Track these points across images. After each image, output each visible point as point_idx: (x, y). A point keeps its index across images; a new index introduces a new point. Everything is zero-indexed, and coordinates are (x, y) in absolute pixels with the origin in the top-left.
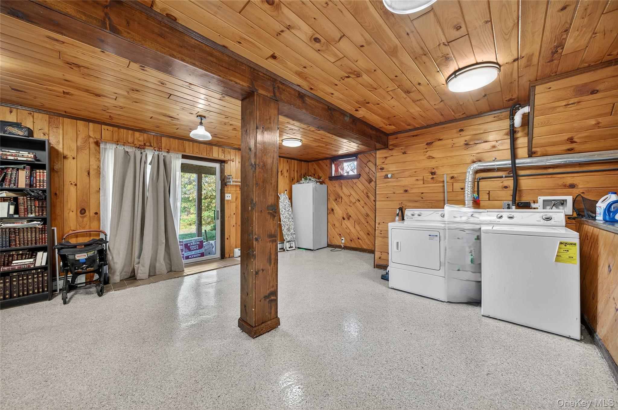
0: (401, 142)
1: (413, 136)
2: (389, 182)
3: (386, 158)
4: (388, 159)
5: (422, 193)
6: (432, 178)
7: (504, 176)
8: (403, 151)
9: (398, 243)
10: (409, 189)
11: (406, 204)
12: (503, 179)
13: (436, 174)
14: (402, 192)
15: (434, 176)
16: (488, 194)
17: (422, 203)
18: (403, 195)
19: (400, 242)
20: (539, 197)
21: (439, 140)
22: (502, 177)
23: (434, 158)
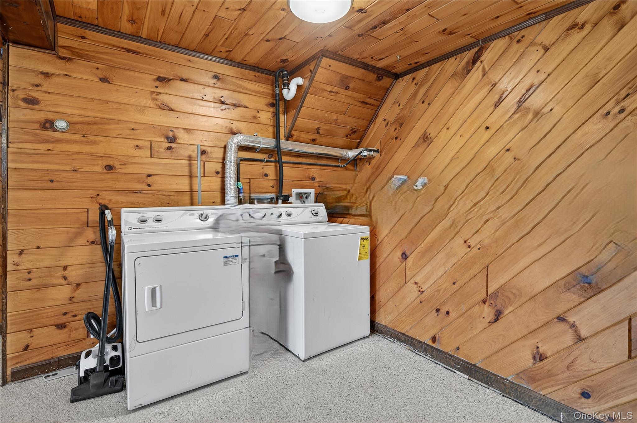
0: (98, 52)
1: (128, 50)
2: (58, 141)
3: (47, 75)
4: (55, 80)
5: (149, 176)
6: (169, 148)
7: (265, 160)
8: (101, 74)
9: (153, 291)
10: (117, 164)
11: (111, 198)
12: (263, 164)
13: (178, 141)
14: (99, 169)
15: (173, 145)
16: (248, 183)
17: (149, 196)
18: (102, 177)
19: (161, 286)
20: (293, 190)
21: (181, 80)
22: (262, 161)
23: (173, 110)
